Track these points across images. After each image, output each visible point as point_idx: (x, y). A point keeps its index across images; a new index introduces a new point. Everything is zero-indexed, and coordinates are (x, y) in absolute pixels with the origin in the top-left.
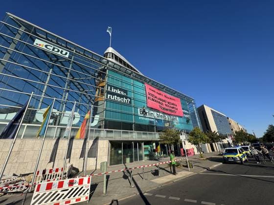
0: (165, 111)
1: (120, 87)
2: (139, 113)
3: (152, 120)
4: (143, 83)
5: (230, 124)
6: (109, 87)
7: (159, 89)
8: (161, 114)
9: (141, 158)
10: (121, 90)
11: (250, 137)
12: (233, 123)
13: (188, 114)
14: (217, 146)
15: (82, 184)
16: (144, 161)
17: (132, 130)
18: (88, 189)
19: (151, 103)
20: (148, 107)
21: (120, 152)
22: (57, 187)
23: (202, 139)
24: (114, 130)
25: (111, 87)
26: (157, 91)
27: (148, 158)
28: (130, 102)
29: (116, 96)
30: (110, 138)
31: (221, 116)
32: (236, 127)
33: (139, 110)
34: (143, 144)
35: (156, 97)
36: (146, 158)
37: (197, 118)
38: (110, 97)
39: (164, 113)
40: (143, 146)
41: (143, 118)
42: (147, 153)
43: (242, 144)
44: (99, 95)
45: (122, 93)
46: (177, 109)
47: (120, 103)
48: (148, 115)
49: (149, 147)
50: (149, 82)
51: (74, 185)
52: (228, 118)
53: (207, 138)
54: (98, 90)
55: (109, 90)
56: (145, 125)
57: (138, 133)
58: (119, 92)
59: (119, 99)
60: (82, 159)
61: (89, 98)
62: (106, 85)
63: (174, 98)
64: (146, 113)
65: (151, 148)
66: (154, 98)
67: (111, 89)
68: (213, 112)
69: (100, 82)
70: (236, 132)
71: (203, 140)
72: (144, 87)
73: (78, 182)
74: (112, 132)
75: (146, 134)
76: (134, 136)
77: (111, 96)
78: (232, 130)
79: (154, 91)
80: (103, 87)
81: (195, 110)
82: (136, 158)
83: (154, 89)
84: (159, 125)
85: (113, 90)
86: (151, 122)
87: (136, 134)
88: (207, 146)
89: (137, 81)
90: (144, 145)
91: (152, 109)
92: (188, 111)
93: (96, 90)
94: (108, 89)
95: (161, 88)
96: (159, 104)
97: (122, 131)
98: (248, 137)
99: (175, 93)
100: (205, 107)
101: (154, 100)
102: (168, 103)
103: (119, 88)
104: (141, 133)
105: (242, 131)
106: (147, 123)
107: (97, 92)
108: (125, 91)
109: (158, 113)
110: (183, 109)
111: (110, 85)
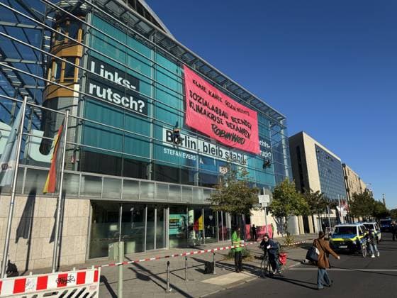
0: (222, 140)
1: (120, 67)
2: (164, 139)
3: (193, 158)
4: (178, 65)
5: (346, 178)
6: (93, 64)
7: (213, 85)
8: (212, 146)
9: (161, 243)
10: (122, 74)
11: (378, 206)
12: (352, 176)
13: (269, 150)
14: (315, 222)
15: (83, 282)
16: (167, 249)
17: (147, 178)
18: (95, 293)
19: (194, 118)
20: (185, 126)
21: (113, 228)
22: (35, 287)
23: (295, 206)
24: (103, 176)
25: (99, 63)
26: (209, 88)
27: (176, 244)
28: (145, 110)
29: (109, 91)
30: (93, 193)
31: (333, 160)
32: (357, 184)
33: (164, 131)
34: (168, 210)
35: (206, 104)
36: (172, 242)
37: (285, 161)
38: (95, 90)
39: (218, 143)
40: (168, 216)
41: (172, 152)
42: (176, 231)
43: (361, 219)
44: (58, 81)
45: (127, 84)
46: (249, 137)
47: (119, 109)
48: (183, 146)
49: (181, 219)
50: (191, 64)
51: (69, 284)
52: (344, 165)
53: (305, 203)
54: (55, 66)
55: (93, 70)
56: (178, 169)
57: (159, 186)
58: (118, 81)
59: (118, 100)
60: (23, 241)
61: (17, 83)
62: (86, 58)
63: (245, 109)
64: (180, 140)
65: (185, 220)
66: (201, 106)
67: (98, 70)
68: (318, 150)
69: (63, 45)
70: (355, 195)
71: (296, 208)
72: (180, 74)
73: (76, 278)
74: (99, 179)
75: (177, 188)
76: (150, 192)
77: (98, 88)
78: (348, 190)
79: (204, 89)
80: (73, 59)
81: (283, 142)
82: (150, 242)
83: (204, 83)
84: (206, 170)
85: (105, 74)
86: (189, 162)
87: (156, 188)
88: (298, 221)
89: (165, 56)
90: (170, 213)
91: (193, 131)
92: (269, 142)
93: (51, 66)
94: (89, 67)
95: (218, 82)
96: (212, 122)
97: (123, 178)
98: (375, 207)
99: (246, 99)
100: (305, 136)
101: (200, 111)
102: (233, 119)
103: (119, 71)
104: (166, 187)
105: (366, 193)
106: (181, 165)
107: (53, 71)
108: (135, 81)
109: (206, 144)
110: (260, 138)
111: (94, 59)
